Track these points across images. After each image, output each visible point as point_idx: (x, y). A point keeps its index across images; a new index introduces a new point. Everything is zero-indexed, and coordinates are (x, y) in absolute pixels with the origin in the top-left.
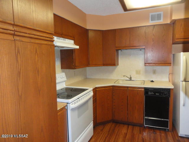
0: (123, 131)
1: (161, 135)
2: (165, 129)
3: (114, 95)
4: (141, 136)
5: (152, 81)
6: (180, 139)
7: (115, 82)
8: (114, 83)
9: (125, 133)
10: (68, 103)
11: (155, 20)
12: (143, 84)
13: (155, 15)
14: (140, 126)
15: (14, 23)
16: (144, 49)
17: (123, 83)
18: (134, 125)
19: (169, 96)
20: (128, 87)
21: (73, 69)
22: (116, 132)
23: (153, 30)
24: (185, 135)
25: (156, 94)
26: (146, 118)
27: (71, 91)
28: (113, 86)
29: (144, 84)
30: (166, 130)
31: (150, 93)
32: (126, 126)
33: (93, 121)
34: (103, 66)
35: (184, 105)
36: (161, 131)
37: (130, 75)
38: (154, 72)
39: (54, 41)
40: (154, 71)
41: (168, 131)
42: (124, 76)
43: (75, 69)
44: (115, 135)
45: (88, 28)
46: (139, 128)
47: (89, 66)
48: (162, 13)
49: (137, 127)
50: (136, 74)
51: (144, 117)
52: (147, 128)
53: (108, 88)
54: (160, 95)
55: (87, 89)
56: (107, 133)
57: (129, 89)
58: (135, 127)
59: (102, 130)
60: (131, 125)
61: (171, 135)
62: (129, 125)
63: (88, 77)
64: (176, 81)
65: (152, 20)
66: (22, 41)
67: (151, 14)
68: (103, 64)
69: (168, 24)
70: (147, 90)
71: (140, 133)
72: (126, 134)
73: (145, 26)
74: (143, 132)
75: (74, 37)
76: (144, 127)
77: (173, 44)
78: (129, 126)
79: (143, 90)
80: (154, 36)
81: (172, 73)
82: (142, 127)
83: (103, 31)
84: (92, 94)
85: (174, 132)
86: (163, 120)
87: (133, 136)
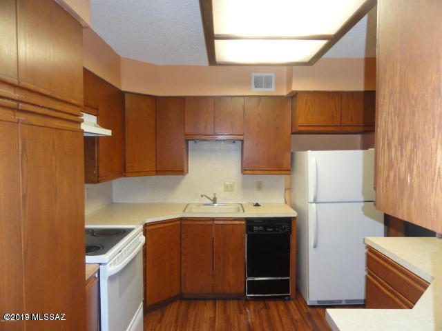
0: (205, 316)
1: (278, 311)
2: (284, 297)
3: (184, 239)
4: (242, 317)
5: (257, 205)
6: (310, 310)
7: (185, 209)
8: (184, 211)
9: (210, 318)
10: (100, 264)
11: (262, 87)
12: (241, 211)
13: (262, 77)
14: (238, 299)
15: (19, 82)
16: (242, 141)
17: (199, 210)
18: (226, 298)
19: (290, 231)
20: (213, 219)
21: (95, 183)
22: (193, 319)
23: (258, 106)
24: (318, 302)
25: (268, 229)
26: (250, 279)
27: (93, 235)
28: (181, 219)
29: (244, 211)
30: (287, 298)
31: (256, 228)
32: (210, 304)
33: (142, 303)
34: (157, 174)
35: (315, 246)
36: (278, 302)
37: (215, 194)
38: (259, 187)
39: (82, 121)
40: (260, 184)
41: (289, 299)
42: (202, 196)
43: (98, 182)
44: (192, 325)
45: (123, 89)
46: (236, 302)
47: (125, 176)
48: (272, 75)
49: (231, 301)
50: (225, 191)
51: (246, 278)
52: (251, 300)
53: (172, 224)
54: (274, 230)
55: (131, 230)
56: (174, 325)
57: (215, 222)
58: (228, 302)
59: (160, 322)
60: (219, 299)
61: (294, 307)
62: (215, 299)
63: (114, 201)
64: (299, 203)
65: (256, 87)
66: (32, 125)
67: (254, 75)
68: (156, 171)
69: (283, 96)
70: (250, 222)
71: (241, 313)
72: (213, 320)
73: (244, 96)
74: (245, 309)
75: (98, 110)
76: (246, 299)
77: (292, 133)
78: (217, 303)
79: (243, 222)
80: (260, 117)
81: (289, 189)
82: (241, 299)
83: (156, 97)
84: (142, 239)
85: (299, 299)
86: (279, 278)
87: (228, 321)
